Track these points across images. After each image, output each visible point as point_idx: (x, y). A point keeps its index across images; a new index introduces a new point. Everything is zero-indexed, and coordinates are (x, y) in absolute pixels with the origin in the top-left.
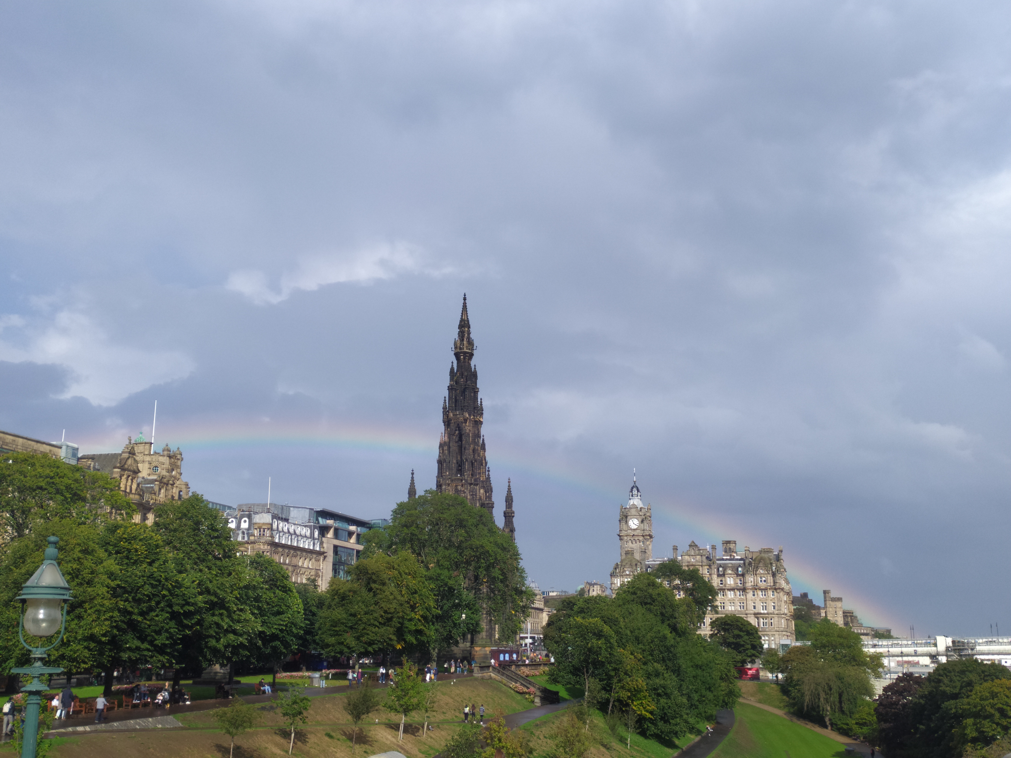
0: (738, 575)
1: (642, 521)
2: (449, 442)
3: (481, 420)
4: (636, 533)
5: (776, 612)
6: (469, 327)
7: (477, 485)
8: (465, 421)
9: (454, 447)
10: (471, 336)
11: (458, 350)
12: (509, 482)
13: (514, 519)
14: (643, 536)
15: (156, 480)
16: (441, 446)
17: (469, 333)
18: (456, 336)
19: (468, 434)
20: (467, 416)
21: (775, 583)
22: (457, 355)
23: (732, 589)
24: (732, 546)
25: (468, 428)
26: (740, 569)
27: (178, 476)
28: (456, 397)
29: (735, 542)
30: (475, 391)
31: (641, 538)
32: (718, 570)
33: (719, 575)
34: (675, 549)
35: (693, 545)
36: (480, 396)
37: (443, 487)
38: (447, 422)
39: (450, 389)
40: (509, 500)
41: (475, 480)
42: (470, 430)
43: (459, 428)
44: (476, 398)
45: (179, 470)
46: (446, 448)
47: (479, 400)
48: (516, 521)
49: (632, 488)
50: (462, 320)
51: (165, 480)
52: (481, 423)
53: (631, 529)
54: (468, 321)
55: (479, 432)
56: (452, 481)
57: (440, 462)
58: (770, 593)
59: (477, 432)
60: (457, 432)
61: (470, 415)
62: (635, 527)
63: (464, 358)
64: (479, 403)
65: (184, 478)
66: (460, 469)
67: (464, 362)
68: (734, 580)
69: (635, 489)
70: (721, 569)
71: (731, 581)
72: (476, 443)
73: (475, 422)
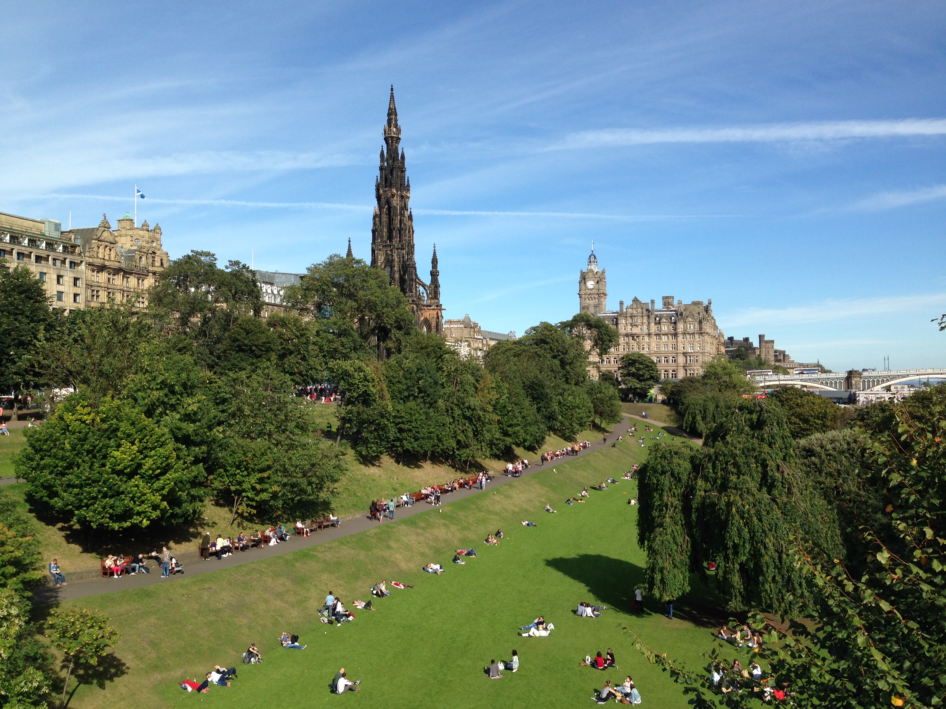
0: (671, 323)
1: (598, 282)
2: (380, 214)
3: (408, 195)
4: (592, 292)
5: (701, 351)
6: (396, 115)
7: (403, 249)
8: (393, 196)
9: (385, 219)
10: (398, 122)
11: (387, 135)
12: (434, 247)
13: (439, 277)
14: (598, 294)
15: (136, 250)
16: (374, 218)
17: (396, 120)
18: (386, 123)
19: (395, 208)
20: (395, 191)
21: (701, 329)
22: (386, 139)
23: (666, 334)
24: (670, 300)
25: (396, 202)
26: (673, 318)
27: (158, 247)
28: (386, 177)
29: (673, 297)
30: (402, 170)
31: (596, 296)
32: (655, 319)
33: (656, 324)
34: (621, 303)
35: (635, 300)
36: (407, 174)
37: (376, 252)
38: (379, 198)
39: (381, 169)
40: (435, 261)
41: (402, 245)
42: (397, 204)
43: (388, 202)
44: (404, 177)
45: (159, 242)
46: (377, 219)
47: (406, 179)
48: (440, 279)
49: (590, 256)
50: (390, 109)
51: (144, 250)
52: (408, 198)
53: (589, 289)
54: (395, 109)
55: (405, 205)
56: (383, 246)
57: (374, 231)
58: (697, 336)
59: (403, 205)
60: (386, 206)
61: (397, 191)
62: (592, 287)
63: (392, 142)
64: (406, 181)
65: (164, 249)
66: (390, 238)
67: (392, 146)
68: (668, 327)
69: (592, 257)
70: (657, 319)
71: (665, 328)
72: (402, 215)
73: (402, 197)
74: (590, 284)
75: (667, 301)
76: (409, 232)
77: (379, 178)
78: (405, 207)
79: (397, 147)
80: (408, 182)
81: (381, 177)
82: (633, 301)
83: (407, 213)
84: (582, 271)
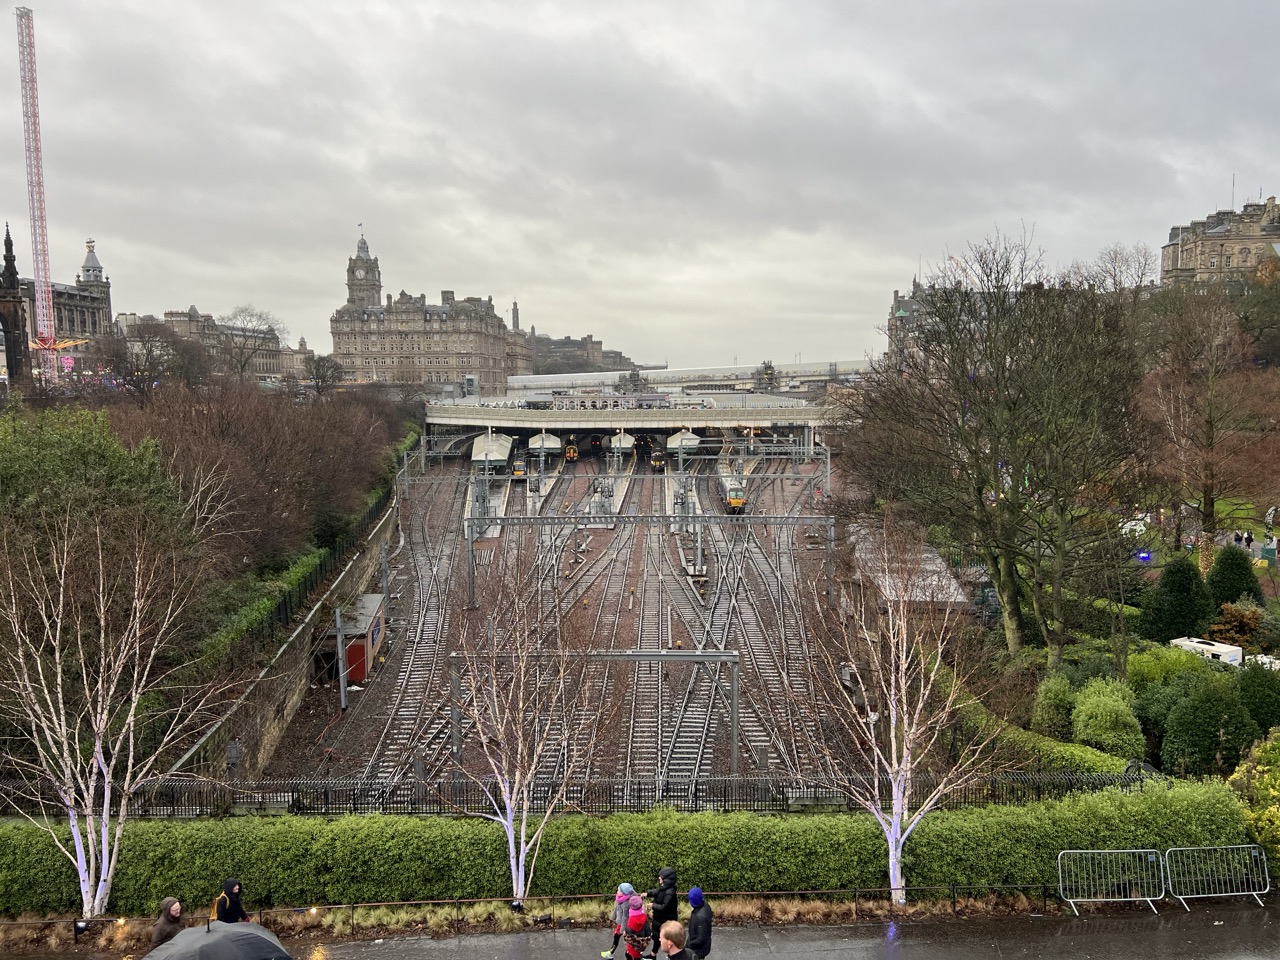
0: (442, 321)
1: (369, 272)
4: (362, 283)
14: (370, 285)
23: (438, 333)
24: (450, 296)
26: (445, 315)
29: (452, 293)
31: (369, 288)
33: (425, 321)
34: (389, 297)
40: (8, 244)
53: (358, 280)
58: (469, 335)
62: (361, 277)
68: (439, 325)
69: (363, 243)
70: (428, 315)
71: (436, 326)
74: (360, 274)
75: (447, 296)
82: (401, 295)
84: (351, 259)
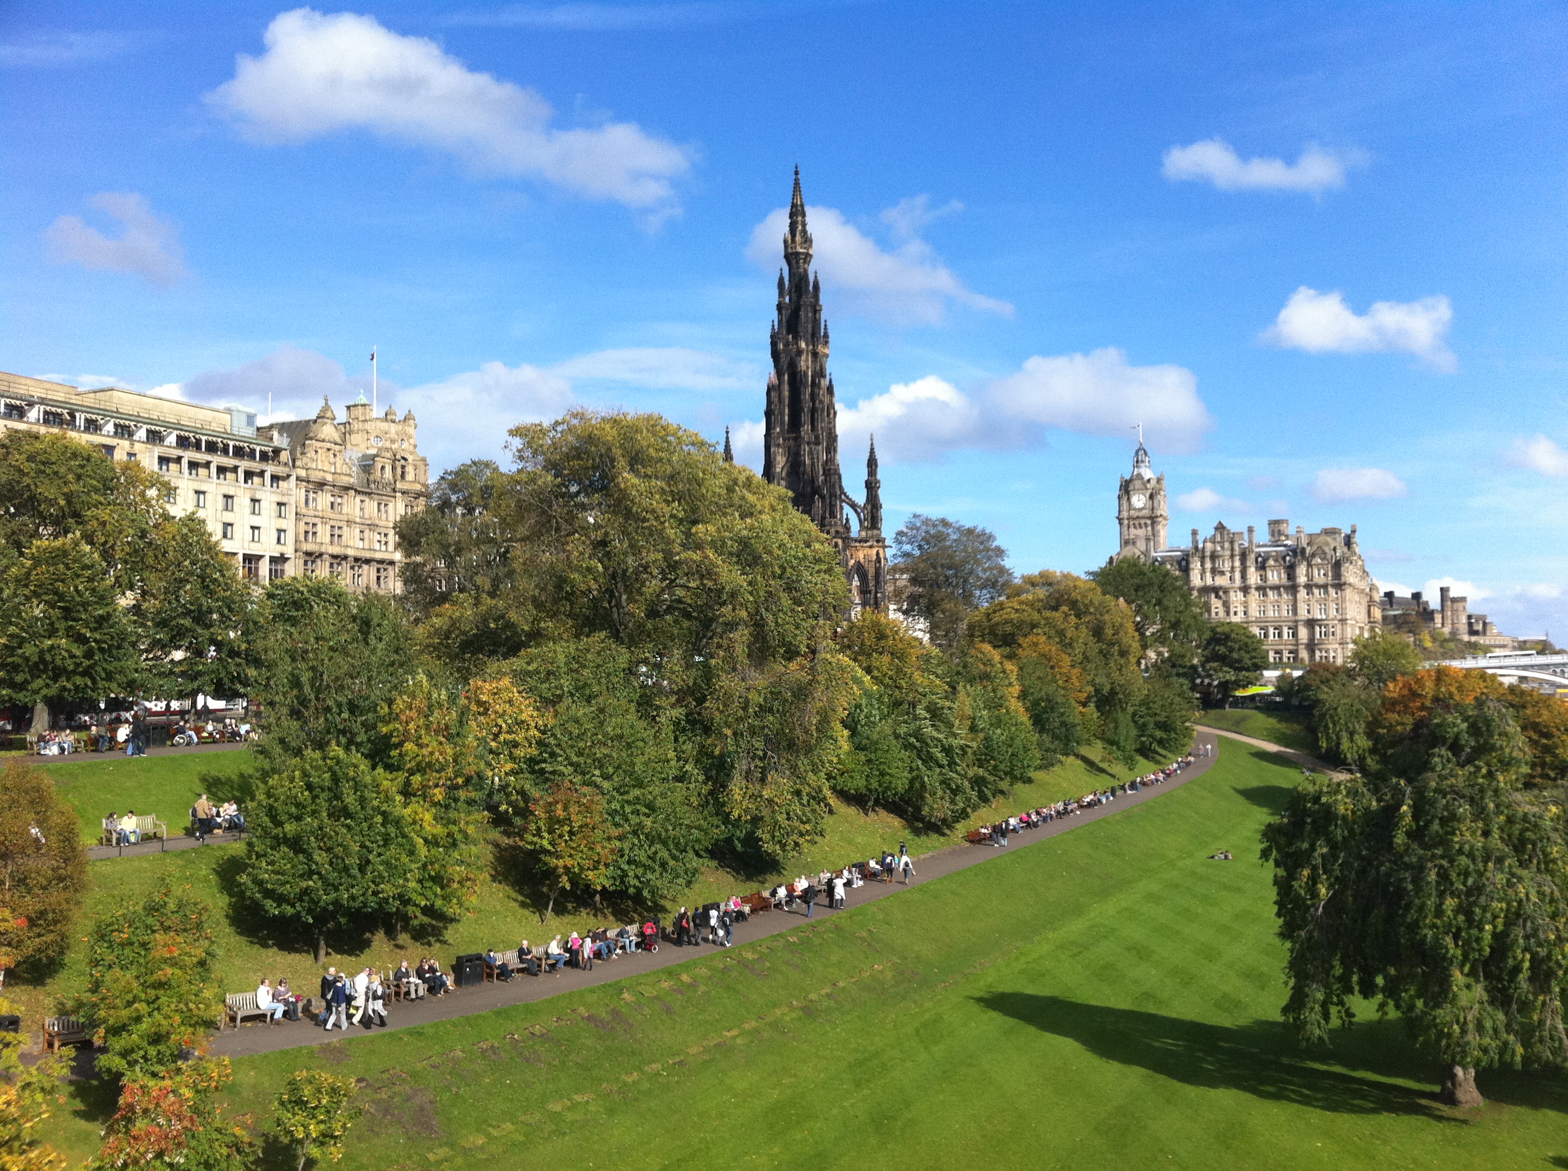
0: (1284, 567)
1: (1151, 497)
2: (779, 385)
3: (826, 351)
4: (1141, 514)
5: (1339, 617)
6: (804, 216)
7: (819, 444)
8: (800, 353)
9: (786, 392)
11: (790, 251)
12: (872, 440)
13: (880, 492)
14: (1151, 518)
15: (375, 456)
16: (769, 391)
17: (804, 225)
18: (786, 230)
19: (806, 373)
20: (803, 345)
21: (1338, 577)
22: (787, 257)
23: (1276, 588)
24: (1282, 527)
25: (805, 363)
26: (1288, 558)
27: (411, 449)
28: (788, 320)
29: (1287, 521)
30: (816, 309)
31: (1149, 522)
32: (1256, 561)
33: (1256, 569)
34: (1194, 533)
35: (1220, 528)
36: (824, 315)
37: (772, 449)
38: (775, 355)
39: (780, 307)
40: (872, 464)
41: (817, 437)
42: (807, 367)
43: (792, 364)
44: (818, 321)
45: (412, 441)
46: (773, 394)
47: (823, 323)
49: (1137, 452)
50: (793, 206)
51: (389, 455)
52: (827, 356)
53: (1135, 509)
54: (802, 206)
55: (821, 369)
56: (784, 440)
57: (768, 414)
58: (1331, 590)
59: (818, 368)
60: (789, 371)
61: (807, 345)
62: (1141, 505)
63: (798, 262)
64: (823, 327)
65: (421, 452)
66: (795, 424)
67: (798, 268)
68: (1279, 574)
69: (1141, 452)
70: (1260, 559)
71: (1274, 577)
72: (815, 385)
73: (815, 354)
74: (1139, 501)
76: (828, 415)
77: (776, 323)
78: (820, 373)
79: (806, 271)
80: (826, 329)
81: (780, 322)
82: (1216, 529)
83: (825, 383)
84: (1122, 478)
